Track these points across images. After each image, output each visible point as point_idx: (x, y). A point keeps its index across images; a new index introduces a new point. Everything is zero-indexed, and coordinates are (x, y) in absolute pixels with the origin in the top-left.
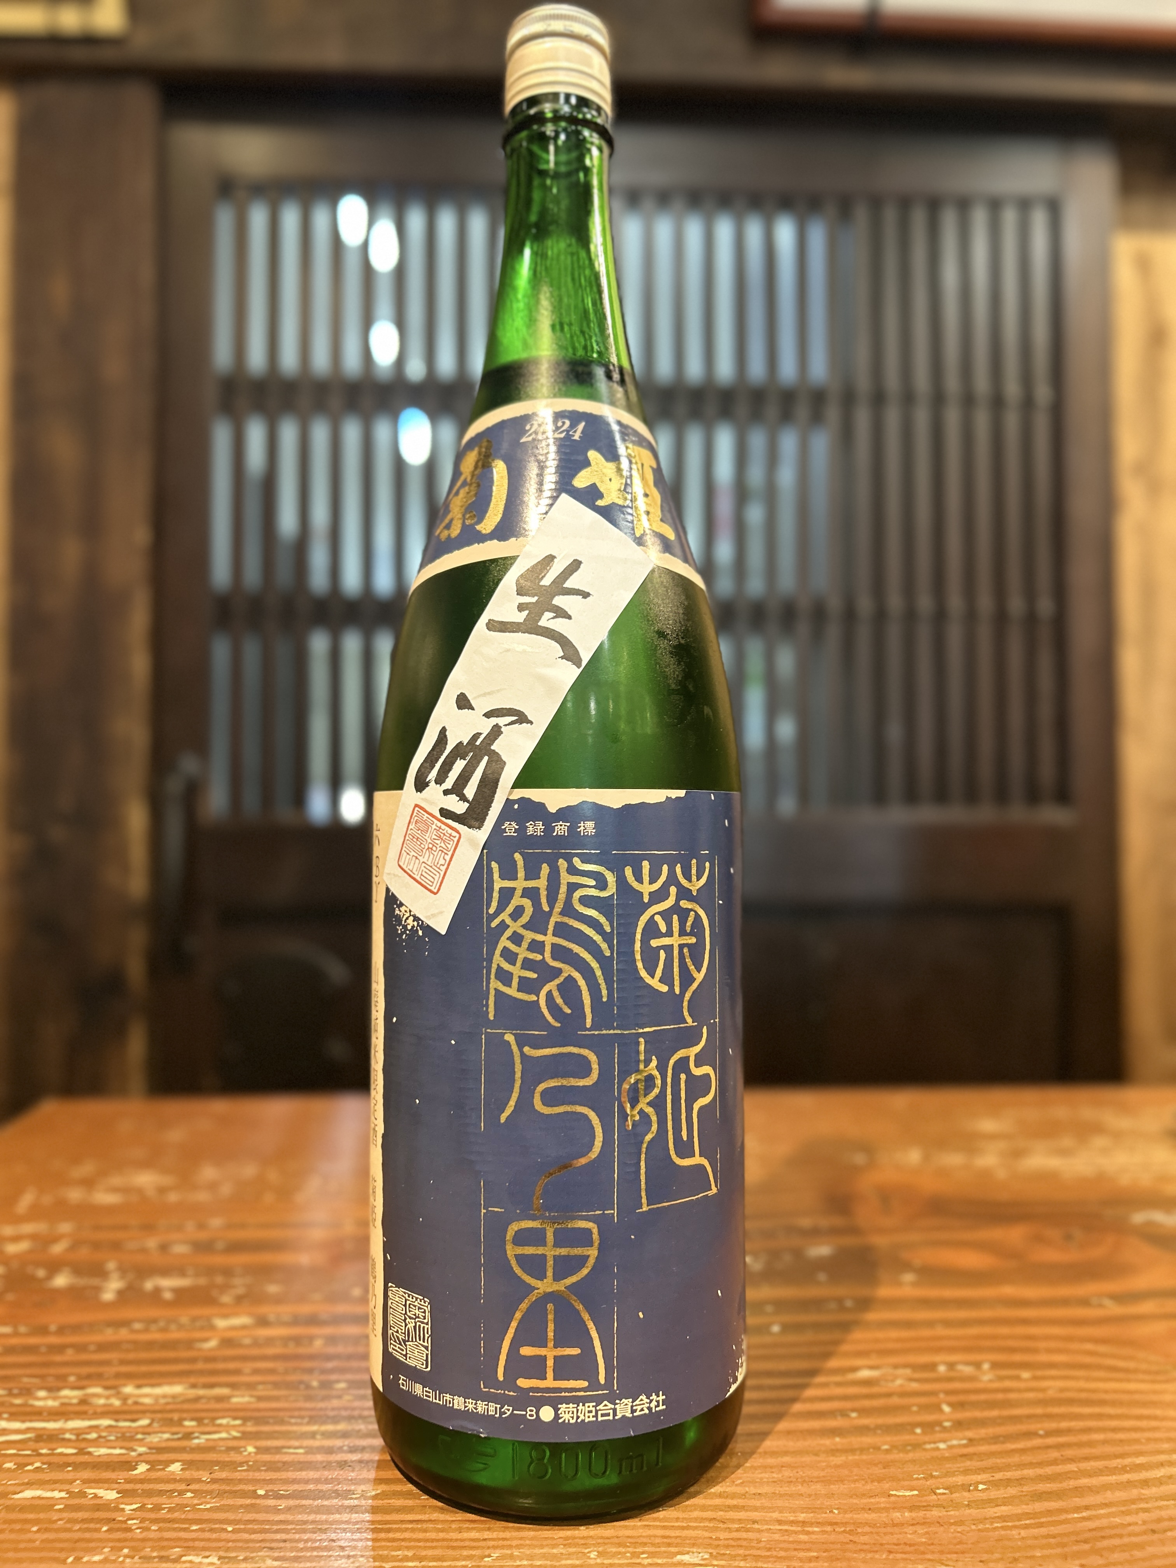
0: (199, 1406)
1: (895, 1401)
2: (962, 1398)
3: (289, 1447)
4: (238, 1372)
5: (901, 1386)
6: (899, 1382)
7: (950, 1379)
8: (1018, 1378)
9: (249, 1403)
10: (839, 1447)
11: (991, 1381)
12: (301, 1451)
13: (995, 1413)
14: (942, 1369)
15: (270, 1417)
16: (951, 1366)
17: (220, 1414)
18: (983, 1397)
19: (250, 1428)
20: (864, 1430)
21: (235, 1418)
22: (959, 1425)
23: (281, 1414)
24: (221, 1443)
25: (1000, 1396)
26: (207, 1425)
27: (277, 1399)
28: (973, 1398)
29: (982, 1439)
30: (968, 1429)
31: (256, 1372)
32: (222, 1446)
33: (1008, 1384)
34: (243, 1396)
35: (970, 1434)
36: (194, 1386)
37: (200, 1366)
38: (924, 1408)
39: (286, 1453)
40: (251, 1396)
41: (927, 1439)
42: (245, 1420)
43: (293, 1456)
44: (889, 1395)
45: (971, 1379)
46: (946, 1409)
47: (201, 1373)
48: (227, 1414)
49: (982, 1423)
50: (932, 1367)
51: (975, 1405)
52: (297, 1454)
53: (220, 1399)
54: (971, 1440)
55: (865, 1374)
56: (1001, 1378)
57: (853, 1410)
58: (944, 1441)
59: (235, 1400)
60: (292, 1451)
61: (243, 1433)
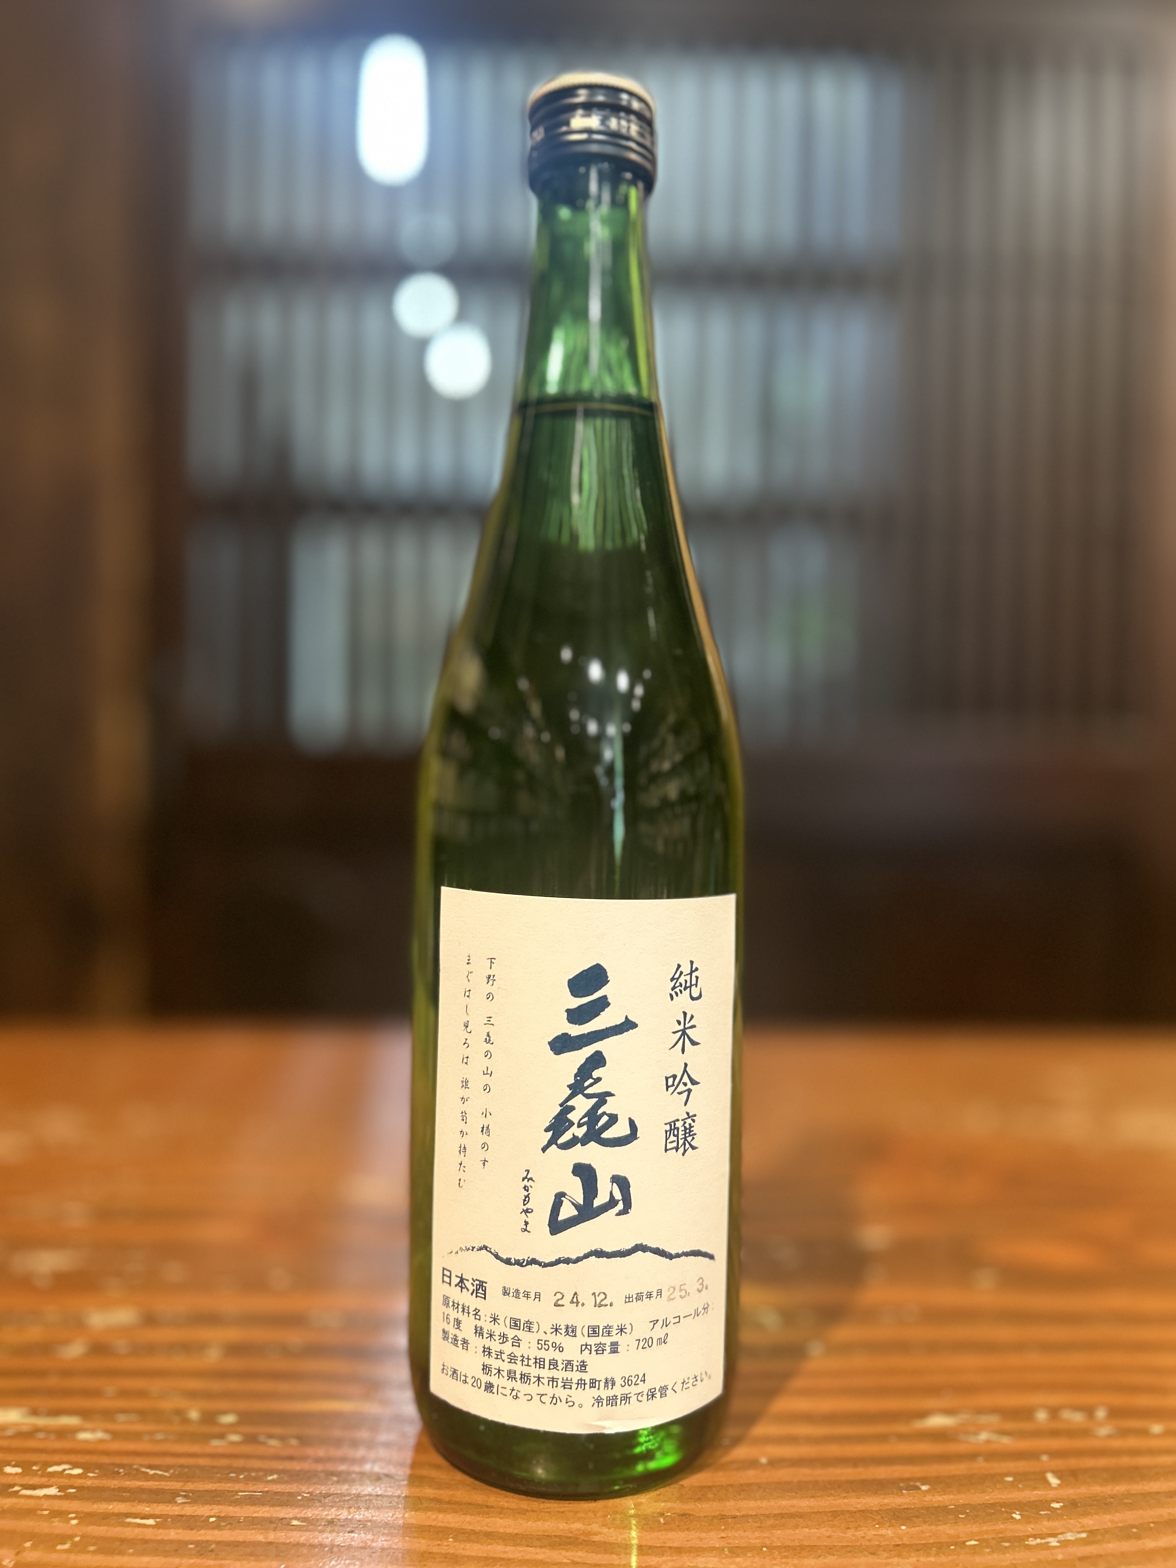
0: (31, 1444)
1: (980, 1465)
2: (1073, 1463)
3: (136, 1516)
4: (96, 1393)
5: (988, 1442)
6: (983, 1436)
7: (1055, 1433)
8: (1144, 1433)
9: (101, 1441)
10: (906, 1540)
11: (1109, 1436)
12: (151, 1522)
13: (1121, 1488)
14: (1042, 1416)
15: (121, 1466)
16: (1054, 1412)
17: (57, 1458)
18: (1102, 1462)
19: (92, 1480)
20: (939, 1513)
21: (75, 1465)
22: (1073, 1506)
23: (139, 1460)
24: (46, 1504)
25: (1125, 1461)
26: (35, 1473)
27: (137, 1436)
28: (1089, 1463)
29: (1106, 1531)
30: (1086, 1514)
31: (124, 1394)
32: (46, 1510)
33: (1132, 1442)
34: (93, 1430)
35: (1089, 1522)
36: (35, 1412)
37: (52, 1382)
38: (1022, 1478)
39: (129, 1524)
40: (106, 1431)
41: (1030, 1529)
42: (87, 1468)
43: (137, 1530)
44: (972, 1456)
45: (1084, 1433)
46: (1054, 1481)
47: (50, 1393)
48: (65, 1458)
49: (1103, 1504)
50: (1027, 1413)
51: (1093, 1475)
52: (145, 1526)
53: (63, 1433)
54: (1091, 1532)
55: (937, 1421)
56: (1124, 1433)
57: (924, 1481)
58: (1054, 1535)
59: (83, 1436)
60: (138, 1521)
61: (80, 1489)
